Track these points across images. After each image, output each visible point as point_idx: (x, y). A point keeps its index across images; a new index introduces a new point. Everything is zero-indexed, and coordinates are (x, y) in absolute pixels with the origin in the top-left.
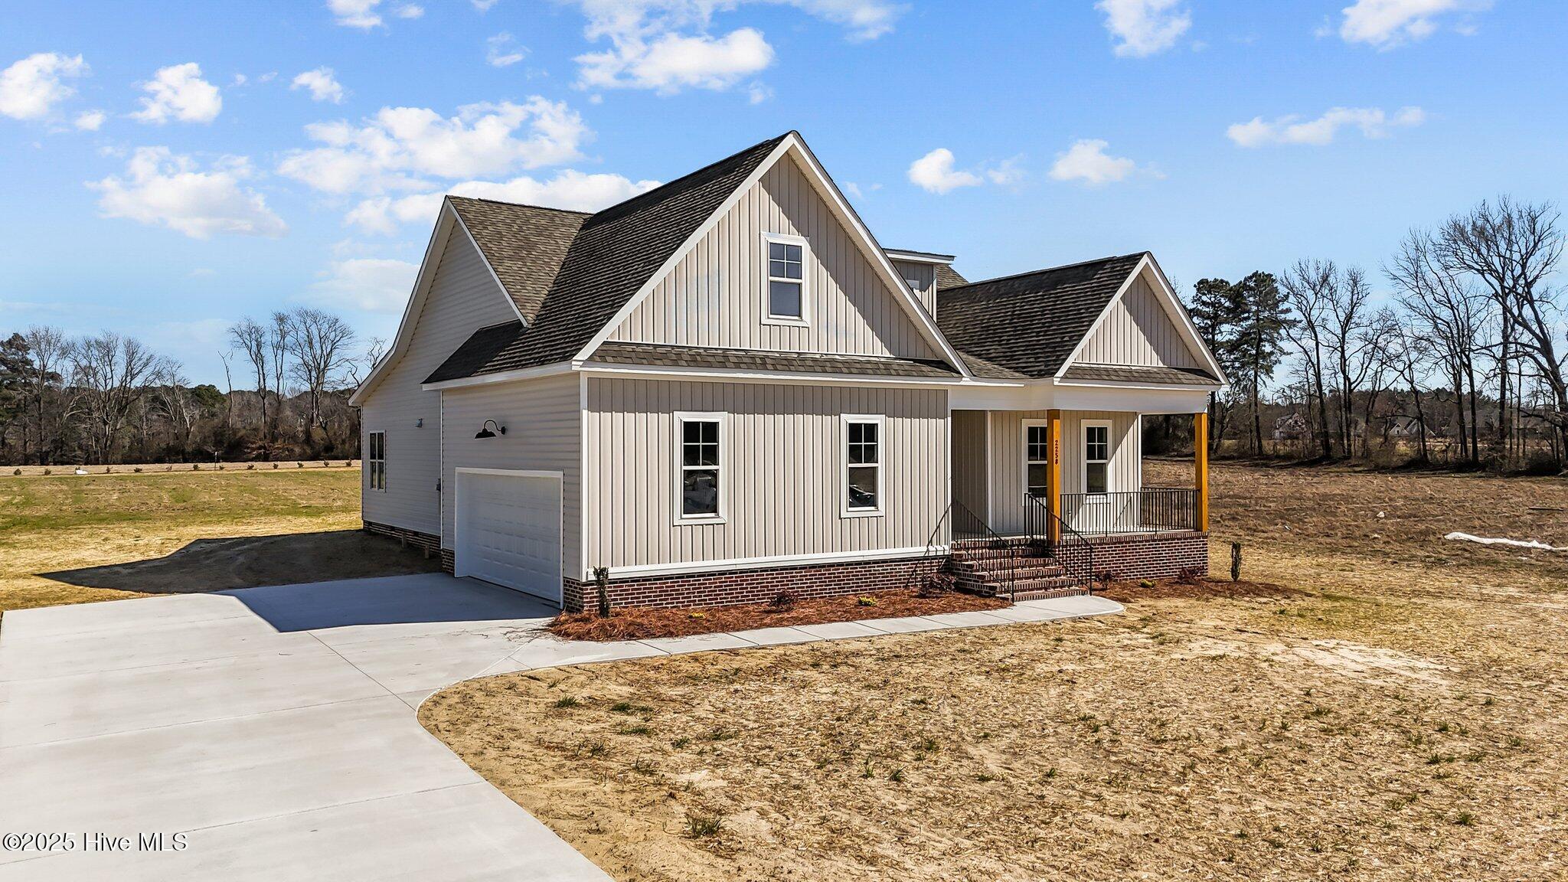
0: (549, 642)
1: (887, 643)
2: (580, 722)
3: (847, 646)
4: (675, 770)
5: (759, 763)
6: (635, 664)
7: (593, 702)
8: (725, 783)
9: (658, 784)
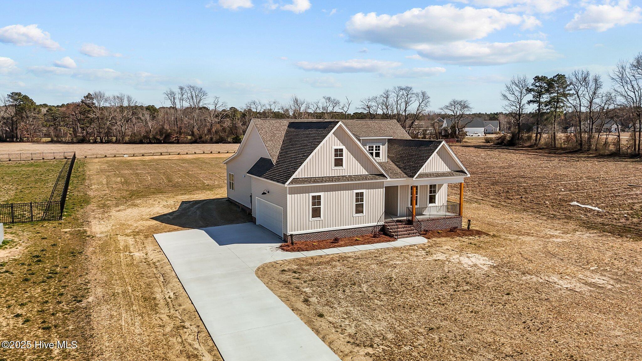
0: (280, 252)
1: (358, 254)
2: (286, 275)
3: (348, 255)
4: (303, 288)
5: (319, 287)
6: (298, 260)
7: (289, 270)
8: (312, 291)
9: (299, 291)
